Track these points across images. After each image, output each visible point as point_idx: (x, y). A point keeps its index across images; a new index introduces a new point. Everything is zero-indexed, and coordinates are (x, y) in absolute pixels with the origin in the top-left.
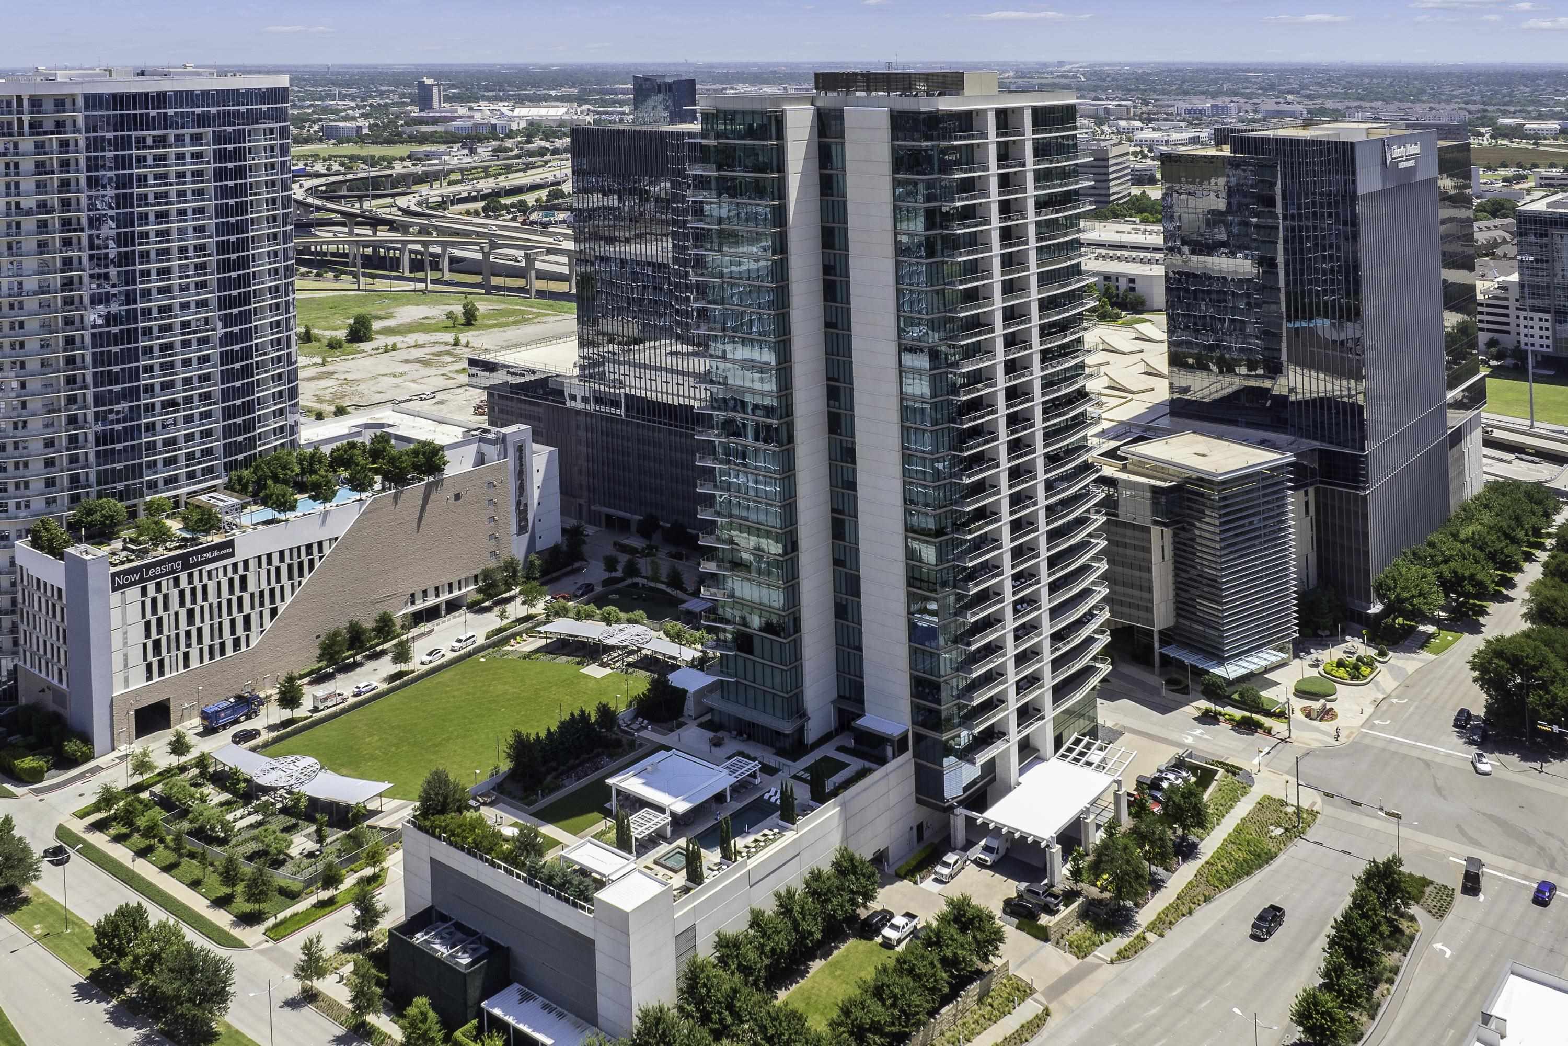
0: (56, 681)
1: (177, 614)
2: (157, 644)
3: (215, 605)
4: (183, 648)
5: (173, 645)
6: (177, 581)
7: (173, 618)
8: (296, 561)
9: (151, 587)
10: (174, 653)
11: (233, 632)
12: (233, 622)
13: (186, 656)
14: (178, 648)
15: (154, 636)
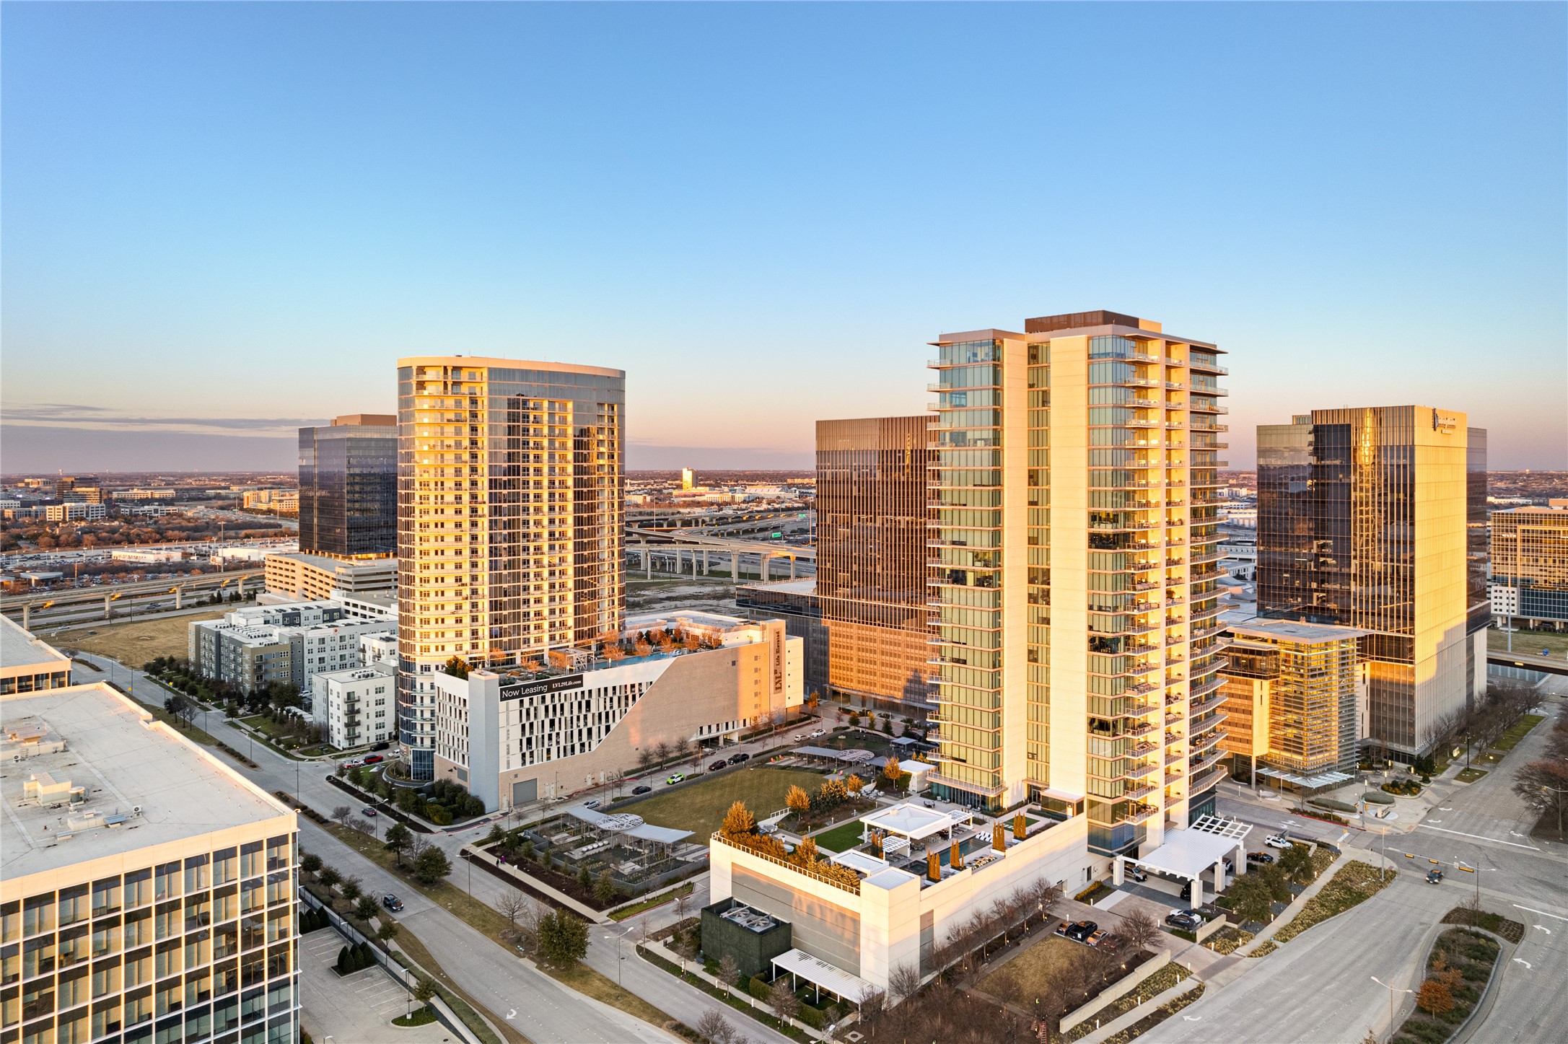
0: (460, 764)
1: (543, 722)
2: (529, 741)
3: (569, 719)
4: (546, 746)
5: (540, 743)
6: (543, 698)
7: (540, 724)
8: (623, 695)
9: (526, 700)
10: (540, 748)
11: (580, 739)
12: (580, 732)
13: (549, 751)
14: (543, 746)
15: (527, 735)
